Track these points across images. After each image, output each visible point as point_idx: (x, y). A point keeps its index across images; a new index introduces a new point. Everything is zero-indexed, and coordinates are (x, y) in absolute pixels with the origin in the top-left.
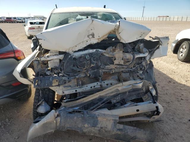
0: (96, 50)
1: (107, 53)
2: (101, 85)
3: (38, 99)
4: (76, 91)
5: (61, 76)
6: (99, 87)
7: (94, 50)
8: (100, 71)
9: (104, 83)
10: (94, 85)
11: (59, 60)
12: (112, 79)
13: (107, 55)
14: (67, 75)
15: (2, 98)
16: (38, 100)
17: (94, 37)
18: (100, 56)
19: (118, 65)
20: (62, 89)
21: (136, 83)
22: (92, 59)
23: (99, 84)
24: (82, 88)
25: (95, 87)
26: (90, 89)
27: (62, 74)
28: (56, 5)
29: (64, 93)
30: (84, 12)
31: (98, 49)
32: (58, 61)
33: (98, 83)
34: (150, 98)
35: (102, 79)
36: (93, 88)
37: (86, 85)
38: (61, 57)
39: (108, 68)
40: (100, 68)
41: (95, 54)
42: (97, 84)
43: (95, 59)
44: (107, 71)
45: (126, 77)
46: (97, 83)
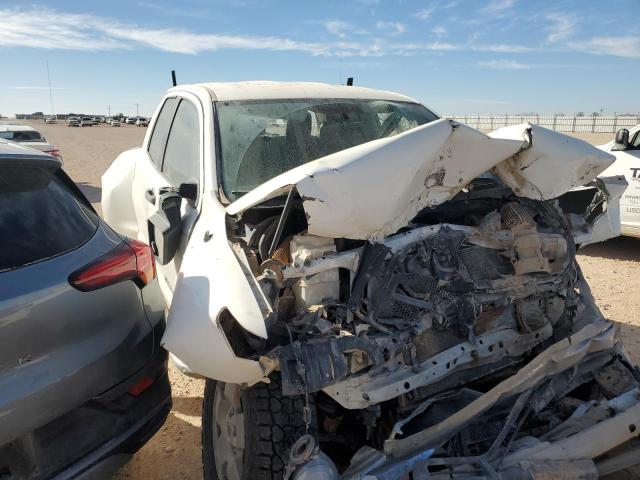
0: (442, 228)
1: (485, 236)
2: (473, 354)
3: (271, 436)
4: (407, 385)
5: (362, 332)
6: (469, 359)
7: (436, 228)
8: (473, 301)
9: (481, 342)
10: (455, 354)
11: (338, 272)
12: (502, 327)
13: (483, 244)
14: (388, 326)
15: (100, 460)
16: (270, 444)
17: (441, 185)
18: (462, 248)
19: (533, 277)
20: (360, 385)
21: (601, 334)
22: (435, 262)
23: (468, 348)
24: (425, 373)
25: (458, 363)
26: (447, 371)
27: (365, 327)
28: (173, 73)
29: (368, 399)
30: (326, 100)
31: (445, 225)
32: (335, 276)
33: (464, 345)
34: (626, 379)
35: (474, 329)
36: (452, 366)
37: (430, 361)
38: (350, 260)
39: (500, 287)
40: (473, 291)
41: (440, 242)
42: (463, 349)
43: (444, 258)
44: (496, 298)
45: (533, 315)
46: (460, 346)
